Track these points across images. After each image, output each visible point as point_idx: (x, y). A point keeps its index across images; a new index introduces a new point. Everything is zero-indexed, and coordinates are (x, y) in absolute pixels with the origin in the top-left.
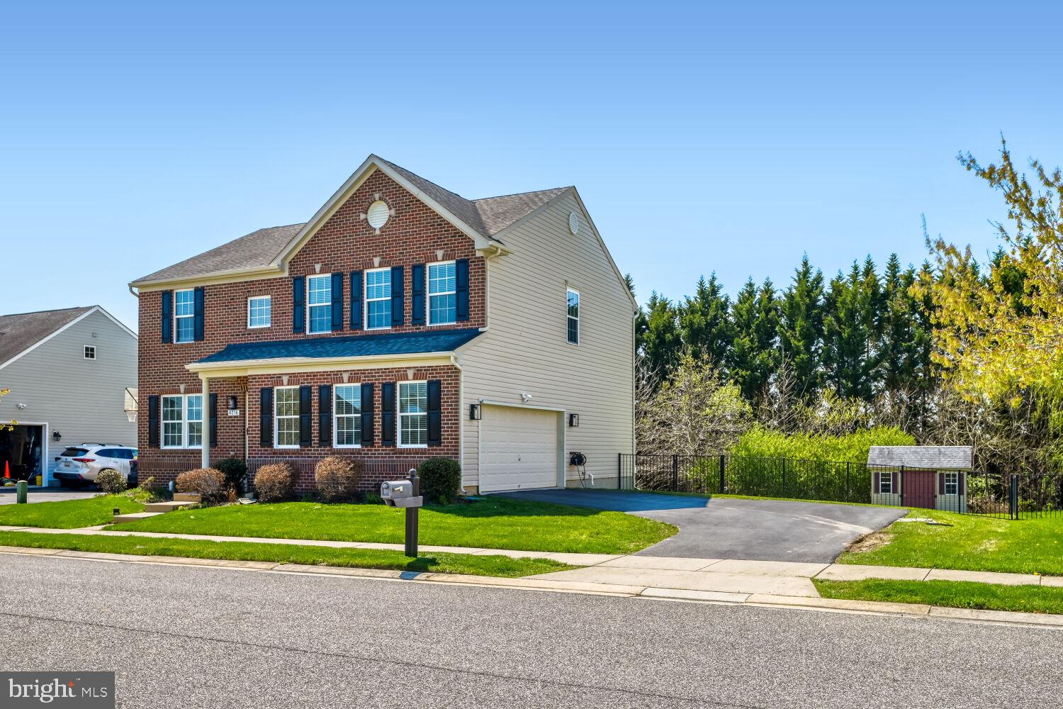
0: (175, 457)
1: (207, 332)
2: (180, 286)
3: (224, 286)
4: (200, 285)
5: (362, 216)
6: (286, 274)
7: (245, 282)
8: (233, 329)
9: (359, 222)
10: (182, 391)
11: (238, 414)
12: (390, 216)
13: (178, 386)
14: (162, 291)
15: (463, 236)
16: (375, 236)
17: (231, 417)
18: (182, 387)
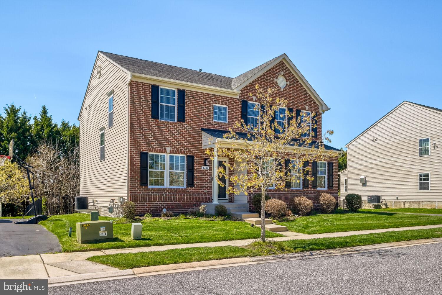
0: (163, 193)
1: (187, 117)
2: (164, 84)
3: (199, 94)
4: (182, 88)
5: (276, 80)
6: (238, 97)
7: (213, 95)
8: (205, 120)
9: (274, 82)
10: (168, 151)
11: (209, 169)
12: (287, 84)
13: (165, 148)
14: (152, 84)
15: (314, 102)
16: (281, 91)
17: (204, 170)
18: (168, 149)
